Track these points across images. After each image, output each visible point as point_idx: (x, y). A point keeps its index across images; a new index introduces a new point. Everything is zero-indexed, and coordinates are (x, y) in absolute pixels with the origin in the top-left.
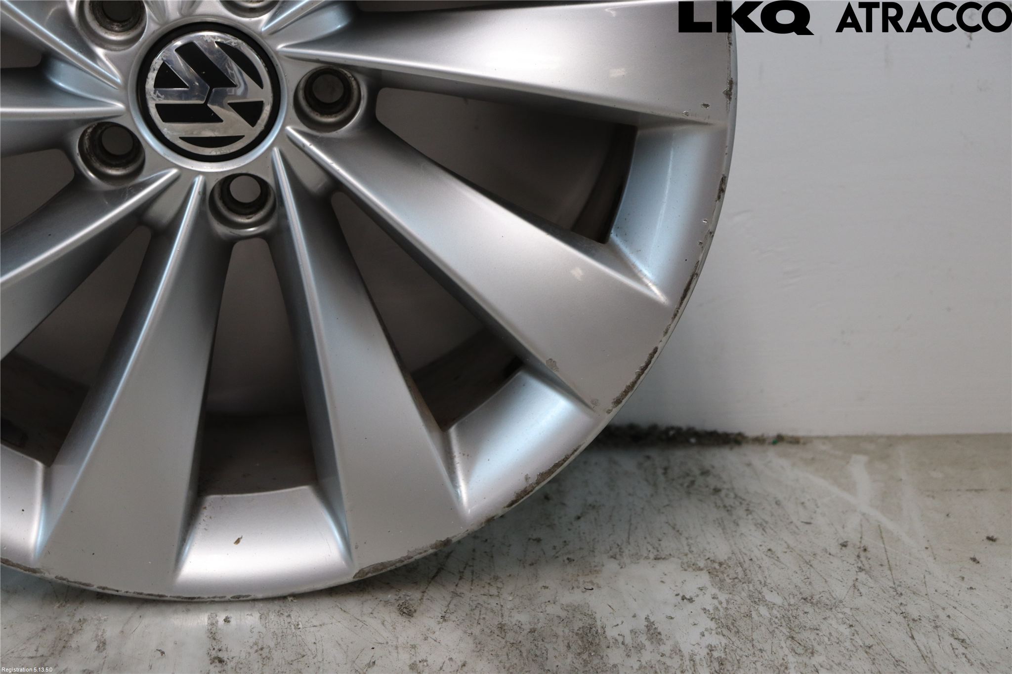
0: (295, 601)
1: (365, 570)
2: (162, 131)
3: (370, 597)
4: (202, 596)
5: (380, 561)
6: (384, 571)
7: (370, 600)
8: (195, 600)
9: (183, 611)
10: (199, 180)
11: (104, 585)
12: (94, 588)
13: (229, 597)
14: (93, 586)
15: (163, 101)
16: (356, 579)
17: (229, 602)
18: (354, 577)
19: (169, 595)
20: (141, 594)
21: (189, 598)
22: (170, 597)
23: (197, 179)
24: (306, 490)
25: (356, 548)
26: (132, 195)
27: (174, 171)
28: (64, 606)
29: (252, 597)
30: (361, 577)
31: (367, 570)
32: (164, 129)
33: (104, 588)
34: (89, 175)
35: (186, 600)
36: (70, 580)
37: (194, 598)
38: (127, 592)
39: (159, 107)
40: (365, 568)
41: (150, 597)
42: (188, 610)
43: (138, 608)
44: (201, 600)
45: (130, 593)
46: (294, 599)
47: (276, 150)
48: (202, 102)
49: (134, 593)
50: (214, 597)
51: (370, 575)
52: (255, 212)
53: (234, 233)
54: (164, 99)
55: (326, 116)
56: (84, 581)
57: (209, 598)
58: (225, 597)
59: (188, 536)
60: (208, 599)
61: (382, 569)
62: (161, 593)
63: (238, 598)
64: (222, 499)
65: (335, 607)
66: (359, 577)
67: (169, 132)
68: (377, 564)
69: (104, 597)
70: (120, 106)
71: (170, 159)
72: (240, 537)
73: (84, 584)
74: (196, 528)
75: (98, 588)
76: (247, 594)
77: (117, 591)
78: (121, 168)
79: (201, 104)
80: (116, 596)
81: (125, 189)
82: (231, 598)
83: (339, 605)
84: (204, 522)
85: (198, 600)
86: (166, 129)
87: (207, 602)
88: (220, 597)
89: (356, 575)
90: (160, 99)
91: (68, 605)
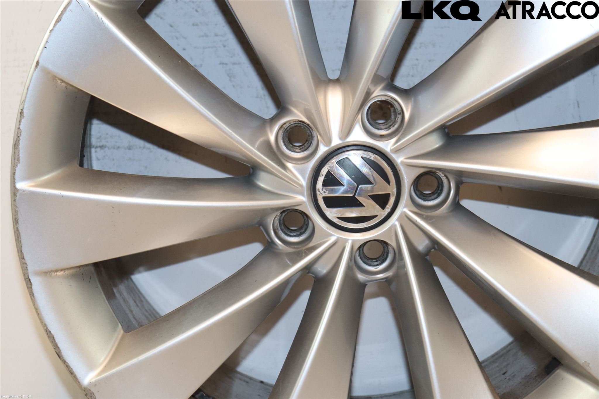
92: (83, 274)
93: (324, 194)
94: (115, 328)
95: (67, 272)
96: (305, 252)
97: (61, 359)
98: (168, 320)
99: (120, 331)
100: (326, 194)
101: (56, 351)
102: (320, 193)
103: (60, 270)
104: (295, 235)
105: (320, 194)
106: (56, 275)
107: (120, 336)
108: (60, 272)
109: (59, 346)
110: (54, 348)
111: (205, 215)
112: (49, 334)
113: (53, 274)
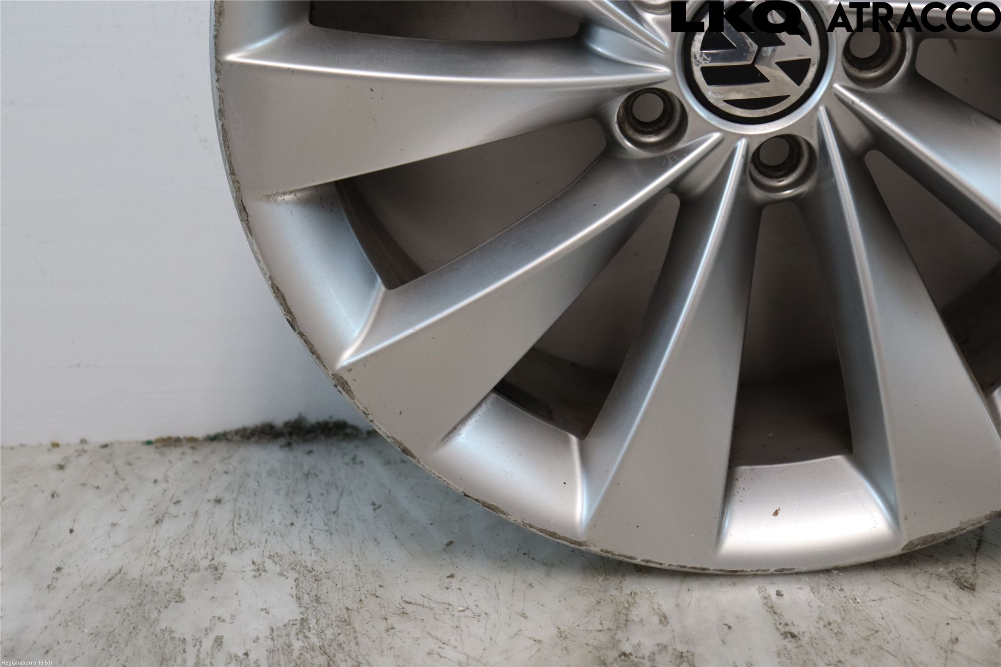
0: (841, 574)
1: (914, 542)
2: (705, 95)
3: (918, 570)
4: (745, 569)
5: (930, 533)
6: (934, 543)
7: (920, 573)
8: (738, 573)
9: (730, 585)
10: (741, 144)
11: (647, 558)
12: (638, 561)
13: (772, 570)
14: (637, 559)
15: (709, 64)
16: (904, 552)
17: (772, 575)
18: (902, 550)
19: (712, 567)
20: (684, 567)
21: (732, 571)
22: (713, 570)
23: (739, 143)
24: (839, 460)
25: (906, 519)
26: (675, 162)
27: (716, 136)
28: (608, 579)
29: (797, 570)
30: (910, 550)
31: (916, 542)
32: (708, 92)
33: (648, 561)
34: (625, 144)
35: (728, 573)
36: (615, 553)
37: (737, 571)
38: (670, 565)
39: (704, 70)
40: (914, 540)
41: (694, 571)
42: (734, 584)
43: (682, 582)
44: (743, 573)
45: (674, 566)
46: (840, 573)
47: (822, 109)
48: (750, 62)
49: (677, 566)
50: (758, 571)
51: (919, 547)
52: (786, 175)
53: (769, 197)
54: (711, 62)
55: (864, 71)
56: (628, 554)
57: (752, 571)
58: (768, 570)
59: (726, 508)
60: (752, 573)
61: (932, 542)
62: (704, 567)
63: (782, 572)
64: (752, 470)
65: (886, 580)
66: (908, 550)
67: (714, 95)
68: (927, 536)
69: (644, 570)
70: (663, 71)
71: (713, 123)
72: (778, 509)
73: (628, 557)
74: (731, 500)
75: (642, 561)
76: (791, 567)
77: (661, 564)
78: (654, 135)
79: (748, 65)
80: (658, 569)
81: (665, 156)
82: (775, 571)
83: (890, 578)
84: (738, 494)
85: (741, 573)
86: (710, 92)
87: (750, 575)
88: (763, 571)
89: (904, 548)
90: (705, 61)
91: (611, 578)
92: (322, 198)
93: (704, 63)
94: (372, 283)
95: (299, 195)
96: (672, 158)
97: (295, 330)
98: (457, 269)
99: (380, 287)
100: (707, 62)
101: (289, 318)
102: (698, 61)
103: (288, 192)
104: (651, 131)
105: (697, 63)
106: (284, 199)
107: (381, 295)
108: (289, 196)
109: (292, 311)
110: (285, 314)
111: (515, 101)
112: (276, 292)
113: (280, 198)
